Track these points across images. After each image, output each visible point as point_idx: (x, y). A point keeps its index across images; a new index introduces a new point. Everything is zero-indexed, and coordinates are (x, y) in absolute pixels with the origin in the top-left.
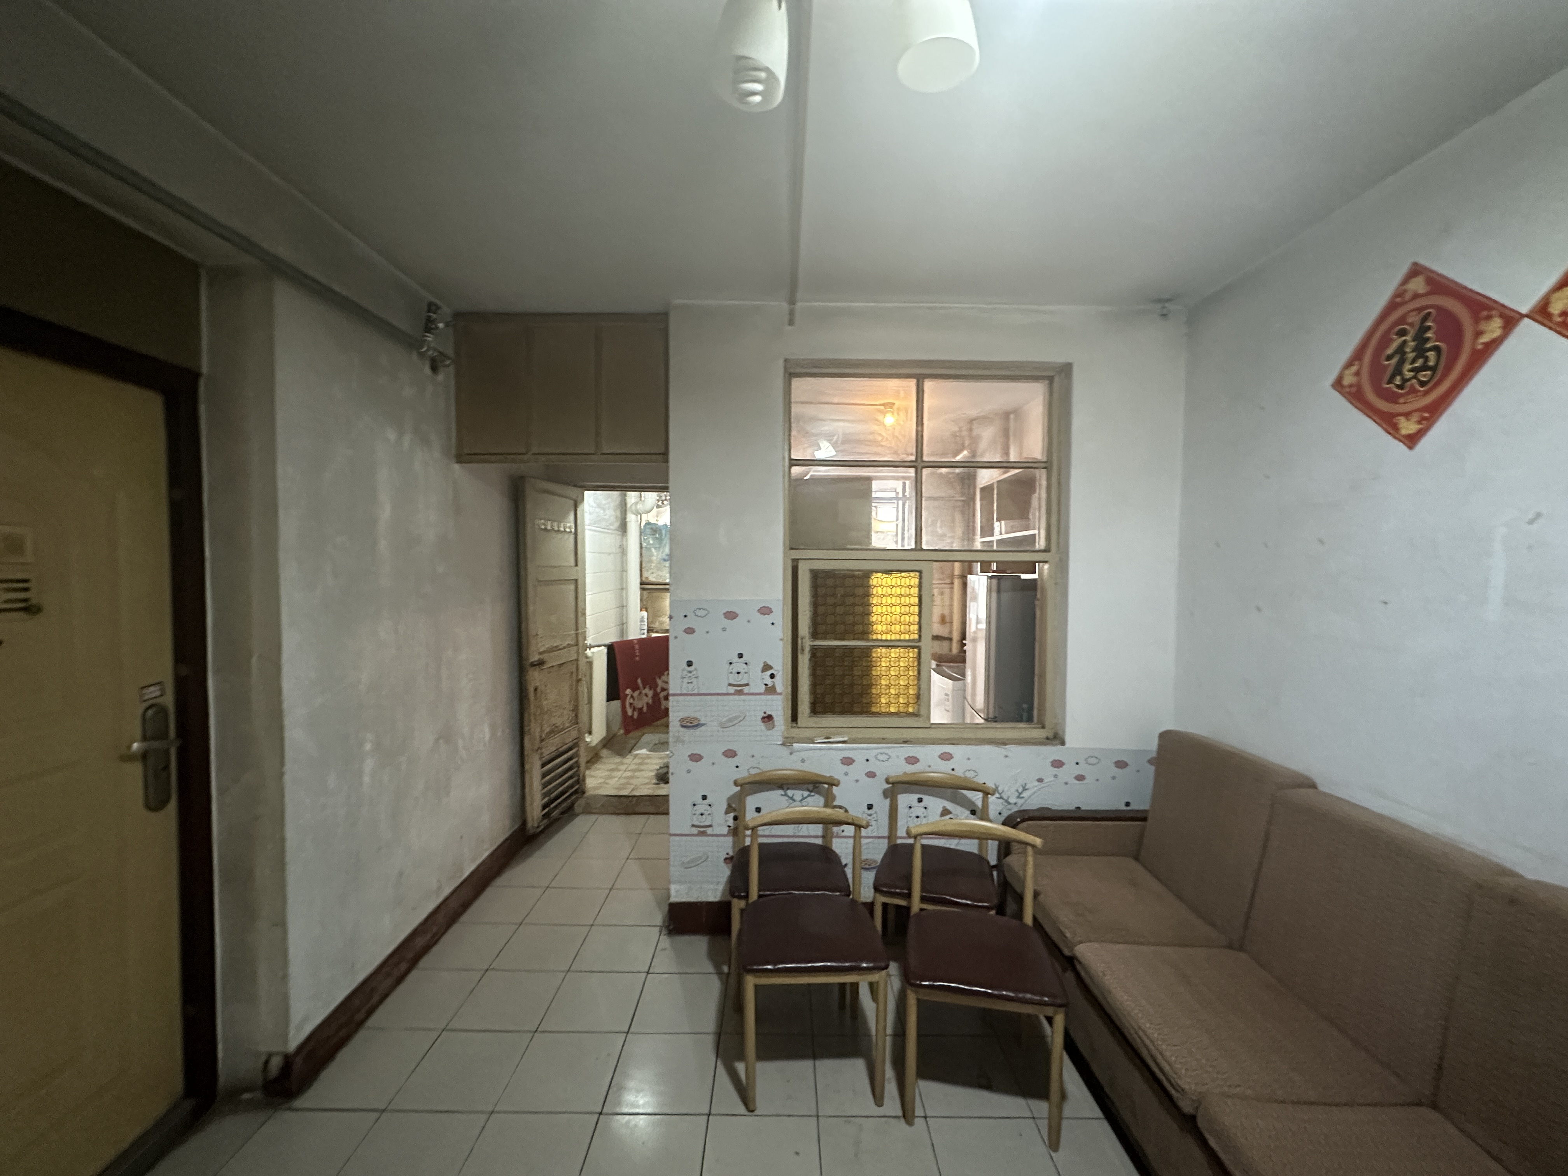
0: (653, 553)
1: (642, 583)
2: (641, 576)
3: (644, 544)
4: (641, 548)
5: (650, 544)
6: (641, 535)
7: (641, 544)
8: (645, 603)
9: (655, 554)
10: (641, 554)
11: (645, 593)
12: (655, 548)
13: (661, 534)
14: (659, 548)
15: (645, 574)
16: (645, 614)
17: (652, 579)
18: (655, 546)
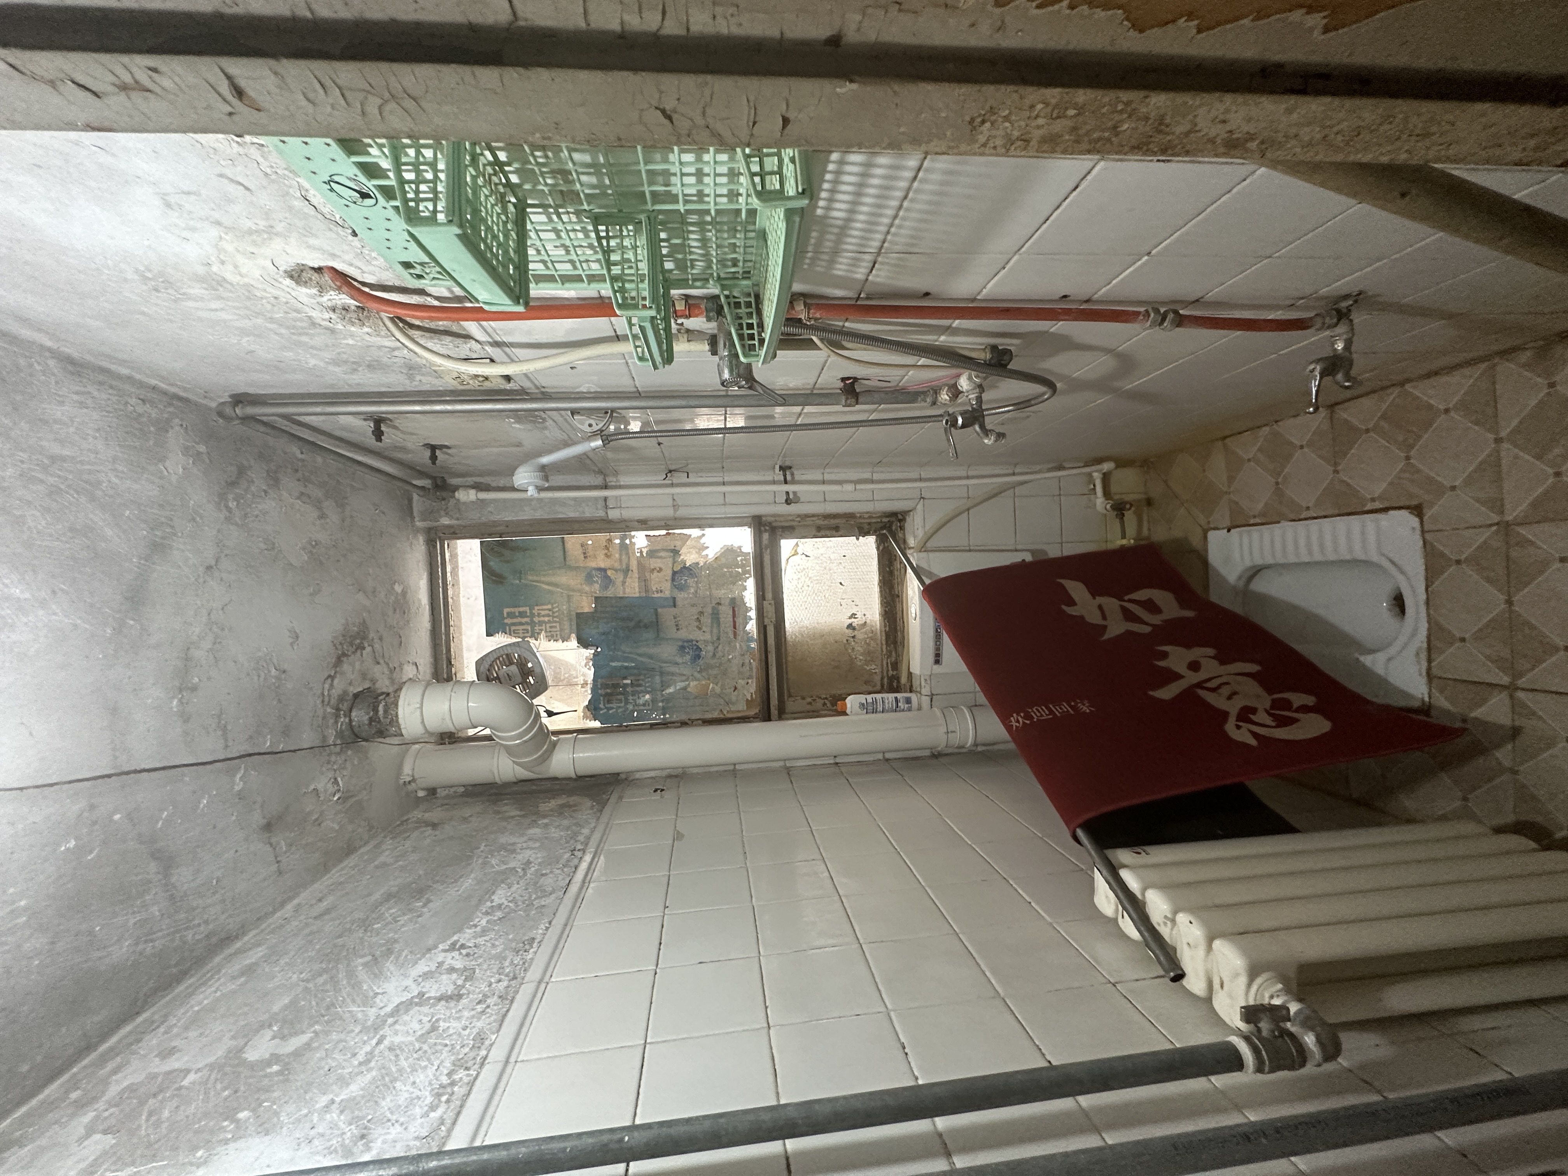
0: (677, 692)
1: (766, 717)
2: (744, 719)
3: (656, 717)
4: (664, 725)
5: (654, 701)
6: (628, 729)
7: (652, 726)
8: (819, 704)
9: (680, 685)
10: (684, 724)
11: (790, 705)
12: (664, 685)
13: (625, 672)
14: (662, 674)
15: (740, 708)
16: (852, 702)
17: (750, 689)
18: (658, 686)
